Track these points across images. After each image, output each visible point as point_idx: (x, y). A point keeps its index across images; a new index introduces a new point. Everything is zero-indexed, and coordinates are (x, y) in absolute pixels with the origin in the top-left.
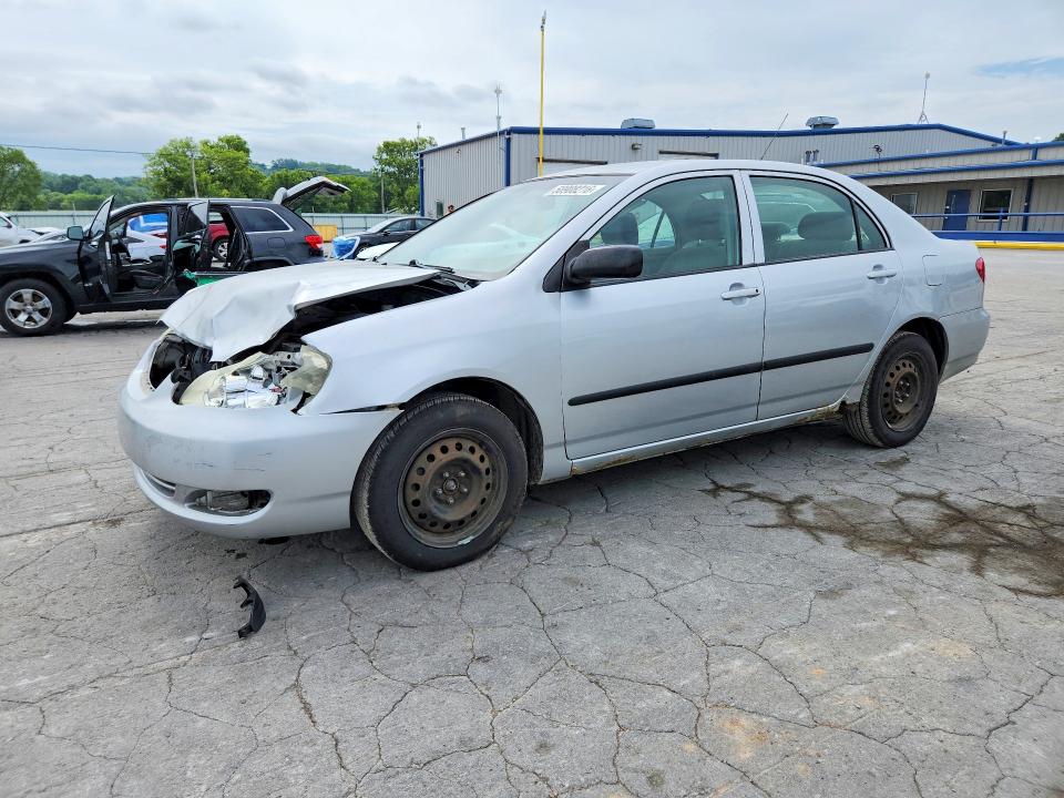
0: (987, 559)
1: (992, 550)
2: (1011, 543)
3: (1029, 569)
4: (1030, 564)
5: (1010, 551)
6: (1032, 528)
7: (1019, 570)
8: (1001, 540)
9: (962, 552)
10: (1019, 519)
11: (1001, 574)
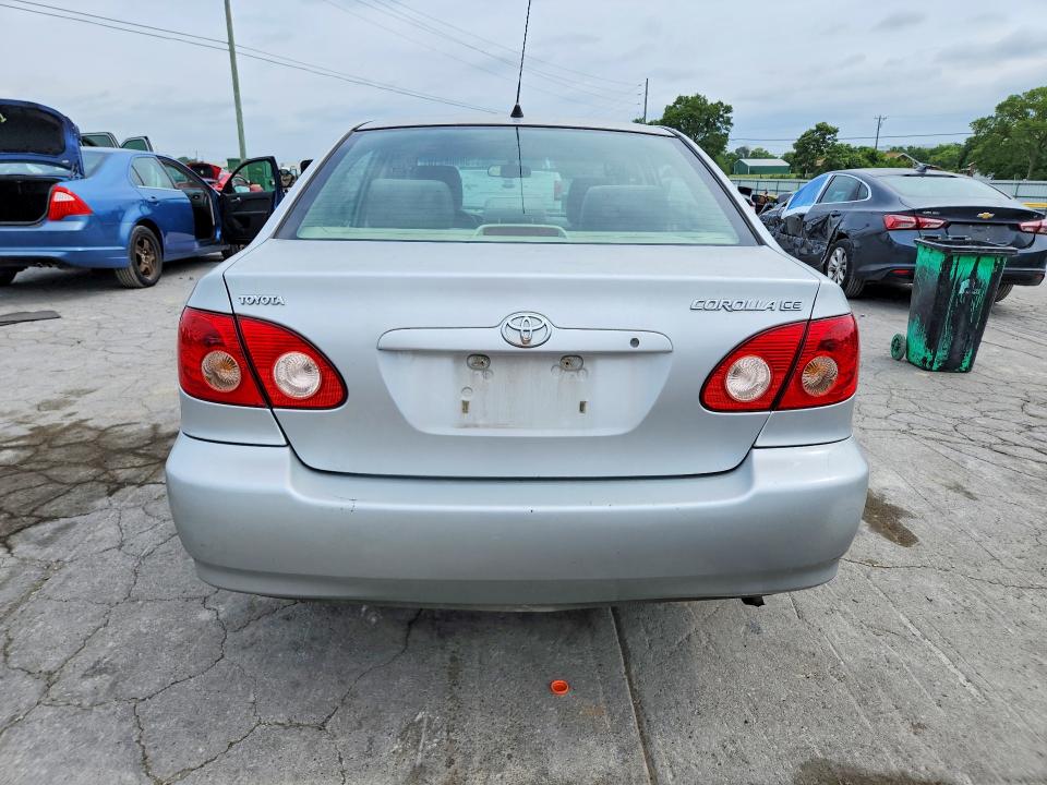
0: (150, 435)
1: (147, 442)
2: (133, 451)
3: (120, 438)
4: (120, 441)
5: (132, 446)
6: (113, 470)
7: (128, 436)
8: (141, 452)
9: (168, 434)
10: (123, 474)
11: (141, 430)
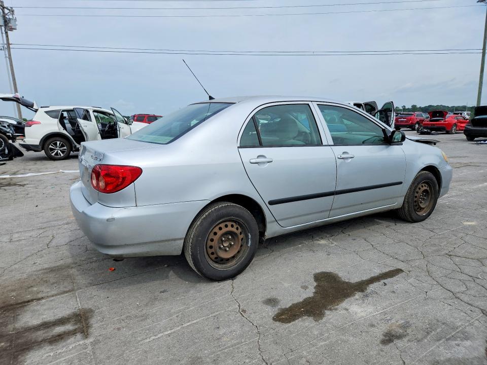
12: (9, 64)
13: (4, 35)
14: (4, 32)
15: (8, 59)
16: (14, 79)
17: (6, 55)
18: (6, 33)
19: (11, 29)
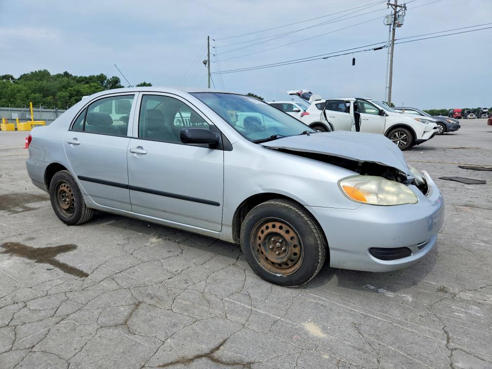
12: (389, 60)
13: (392, 32)
14: (392, 30)
15: (390, 55)
16: (391, 73)
17: (389, 51)
18: (394, 30)
19: (399, 26)
